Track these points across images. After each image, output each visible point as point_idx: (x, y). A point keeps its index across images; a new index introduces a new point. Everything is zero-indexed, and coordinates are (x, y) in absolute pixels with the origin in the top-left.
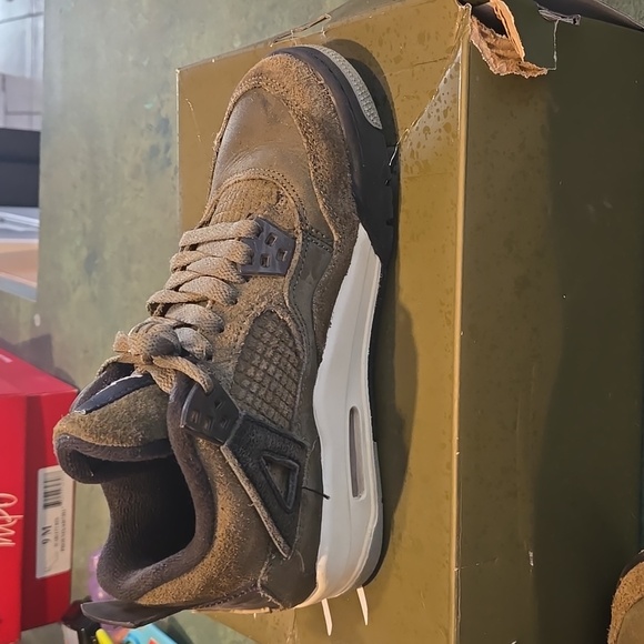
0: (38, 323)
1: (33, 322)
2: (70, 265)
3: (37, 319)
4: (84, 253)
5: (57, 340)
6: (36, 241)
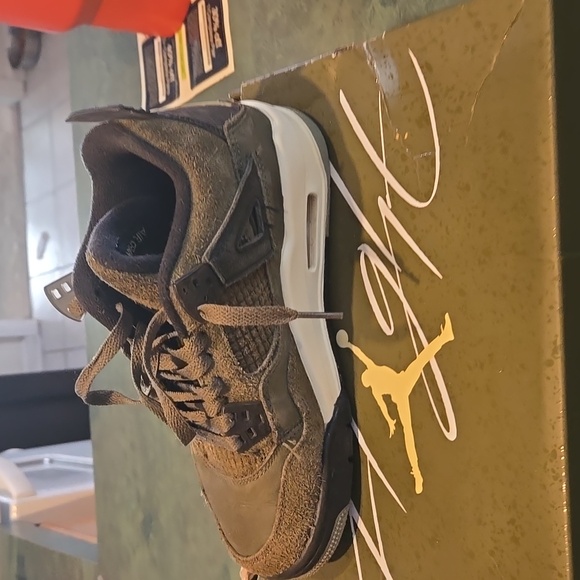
2: (129, 531)
4: (140, 517)
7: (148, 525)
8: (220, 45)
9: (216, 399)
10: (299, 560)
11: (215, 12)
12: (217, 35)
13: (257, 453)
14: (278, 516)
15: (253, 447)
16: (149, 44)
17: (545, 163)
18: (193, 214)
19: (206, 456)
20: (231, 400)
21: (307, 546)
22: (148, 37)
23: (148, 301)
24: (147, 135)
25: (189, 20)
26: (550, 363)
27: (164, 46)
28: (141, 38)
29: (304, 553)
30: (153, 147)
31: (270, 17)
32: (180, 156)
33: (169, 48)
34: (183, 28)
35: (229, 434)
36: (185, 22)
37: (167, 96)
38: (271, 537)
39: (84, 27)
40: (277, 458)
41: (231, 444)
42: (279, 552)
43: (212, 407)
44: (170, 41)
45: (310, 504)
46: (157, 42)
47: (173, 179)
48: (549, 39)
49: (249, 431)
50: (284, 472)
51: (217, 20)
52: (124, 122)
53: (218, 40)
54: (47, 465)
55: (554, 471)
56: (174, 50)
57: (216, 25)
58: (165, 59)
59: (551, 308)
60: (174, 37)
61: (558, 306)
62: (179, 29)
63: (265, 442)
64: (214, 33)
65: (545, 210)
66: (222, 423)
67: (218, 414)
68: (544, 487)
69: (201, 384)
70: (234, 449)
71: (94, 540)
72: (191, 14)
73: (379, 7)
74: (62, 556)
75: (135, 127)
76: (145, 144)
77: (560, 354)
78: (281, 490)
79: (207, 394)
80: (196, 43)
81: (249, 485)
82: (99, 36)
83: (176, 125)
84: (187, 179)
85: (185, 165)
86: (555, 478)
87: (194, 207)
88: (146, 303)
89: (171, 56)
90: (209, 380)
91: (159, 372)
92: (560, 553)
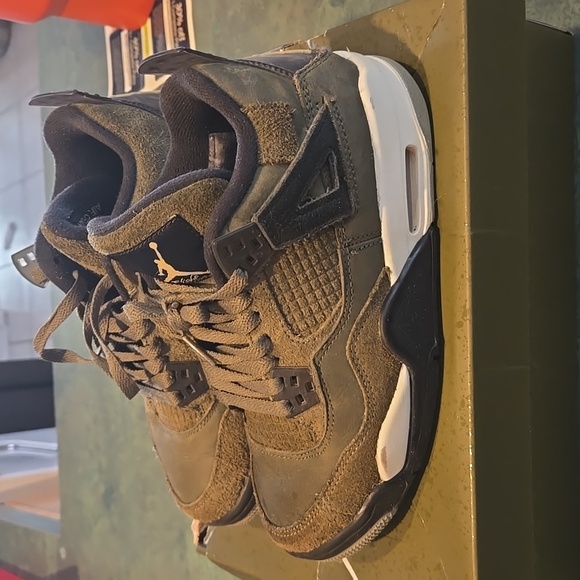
0: (63, 556)
1: (59, 554)
2: (90, 500)
3: (63, 553)
4: (102, 489)
5: (83, 570)
6: (54, 469)
7: (109, 497)
8: (184, 39)
9: (158, 357)
10: (235, 507)
11: (179, 7)
12: (181, 29)
13: (197, 408)
14: (215, 466)
15: (193, 402)
16: (116, 36)
17: (459, 150)
18: (137, 190)
19: (157, 414)
20: (172, 359)
21: (242, 494)
22: (115, 29)
23: (96, 268)
24: (98, 118)
25: (154, 14)
26: (460, 325)
27: (130, 39)
28: (109, 30)
29: (239, 500)
30: (104, 128)
31: (230, 13)
32: (128, 137)
33: (135, 41)
34: (149, 22)
35: (169, 389)
36: (151, 15)
37: (133, 87)
38: (209, 485)
39: (54, 18)
40: (215, 414)
41: (171, 398)
42: (215, 498)
43: (154, 365)
44: (135, 34)
45: (244, 456)
46: (124, 34)
47: (121, 157)
48: (464, 42)
49: (189, 387)
50: (221, 427)
51: (180, 15)
52: (80, 105)
53: (182, 34)
54: (11, 451)
55: (462, 418)
56: (140, 42)
57: (180, 20)
58: (132, 51)
59: (462, 276)
60: (139, 30)
61: (468, 275)
62: (144, 23)
63: (203, 397)
64: (178, 27)
65: (459, 191)
66: (164, 379)
67: (161, 372)
68: (454, 432)
69: (145, 344)
70: (175, 403)
71: (57, 516)
72: (156, 9)
73: (329, 7)
74: (26, 531)
75: (88, 110)
76: (96, 125)
77: (469, 316)
78: (218, 443)
79: (148, 353)
80: (160, 36)
81: (191, 438)
82: (67, 28)
83: (126, 110)
84: (134, 157)
85: (132, 146)
86: (463, 425)
87: (138, 183)
88: (94, 269)
89: (136, 48)
90: (150, 339)
91: (108, 334)
92: (465, 488)
